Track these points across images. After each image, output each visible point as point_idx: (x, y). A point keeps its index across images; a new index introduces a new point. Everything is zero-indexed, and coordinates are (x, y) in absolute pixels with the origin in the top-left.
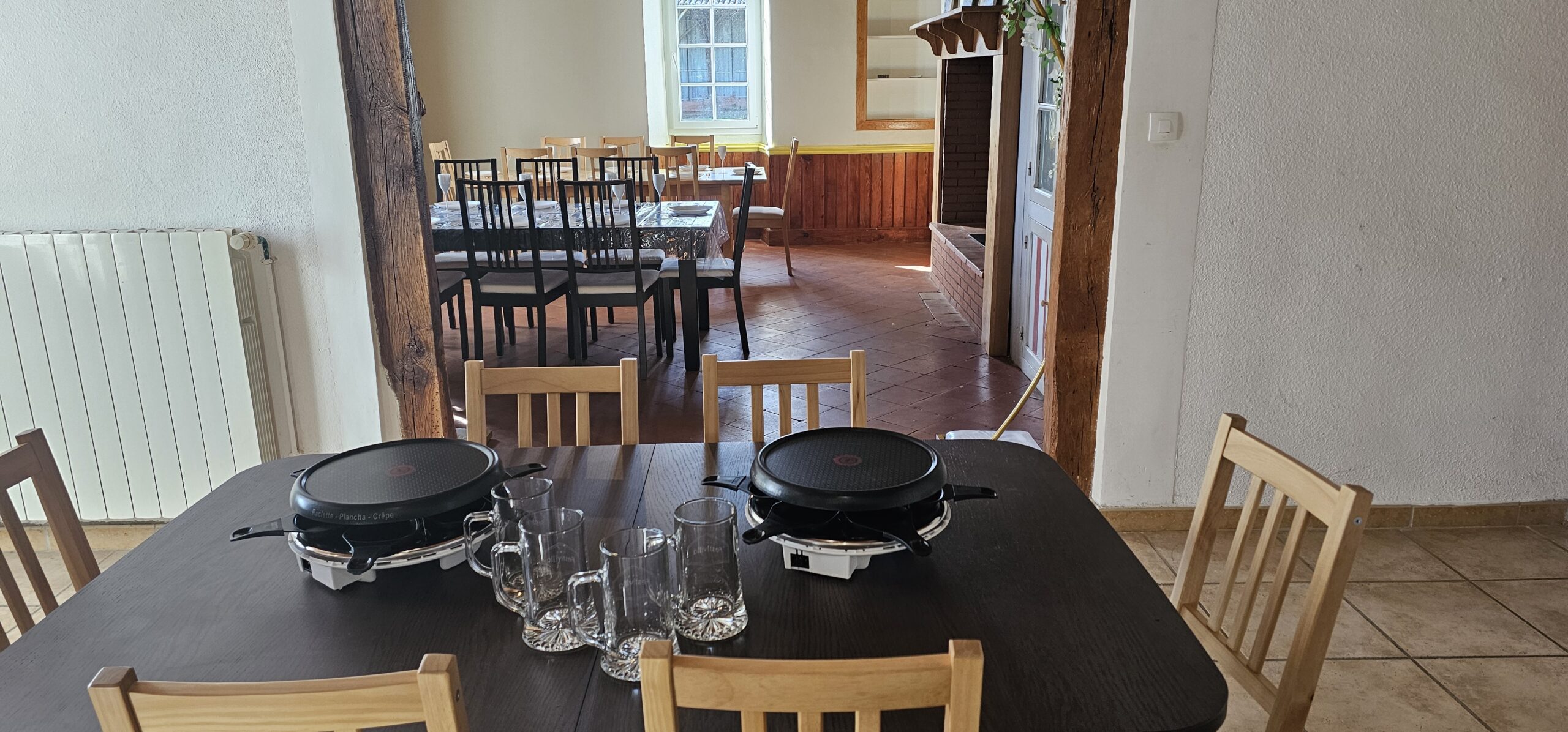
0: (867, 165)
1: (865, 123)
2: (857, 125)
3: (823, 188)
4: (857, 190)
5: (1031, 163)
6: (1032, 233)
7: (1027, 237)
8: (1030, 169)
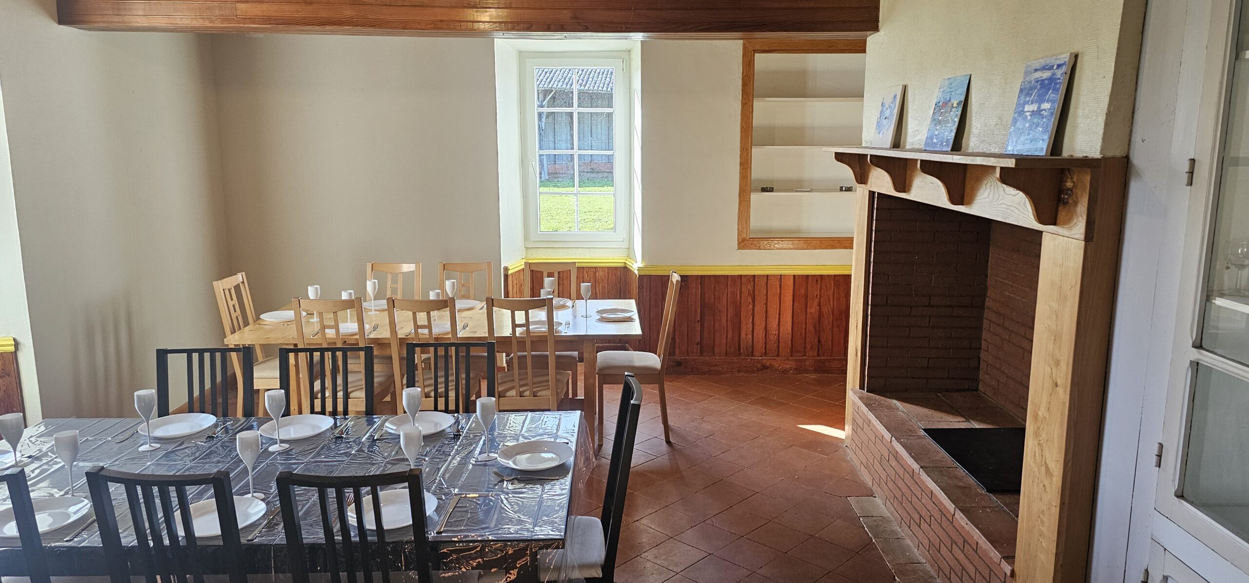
0: (750, 287)
1: (746, 242)
2: (739, 244)
3: (699, 312)
4: (738, 315)
5: (1162, 446)
6: (1167, 576)
7: (1148, 573)
8: (1160, 456)
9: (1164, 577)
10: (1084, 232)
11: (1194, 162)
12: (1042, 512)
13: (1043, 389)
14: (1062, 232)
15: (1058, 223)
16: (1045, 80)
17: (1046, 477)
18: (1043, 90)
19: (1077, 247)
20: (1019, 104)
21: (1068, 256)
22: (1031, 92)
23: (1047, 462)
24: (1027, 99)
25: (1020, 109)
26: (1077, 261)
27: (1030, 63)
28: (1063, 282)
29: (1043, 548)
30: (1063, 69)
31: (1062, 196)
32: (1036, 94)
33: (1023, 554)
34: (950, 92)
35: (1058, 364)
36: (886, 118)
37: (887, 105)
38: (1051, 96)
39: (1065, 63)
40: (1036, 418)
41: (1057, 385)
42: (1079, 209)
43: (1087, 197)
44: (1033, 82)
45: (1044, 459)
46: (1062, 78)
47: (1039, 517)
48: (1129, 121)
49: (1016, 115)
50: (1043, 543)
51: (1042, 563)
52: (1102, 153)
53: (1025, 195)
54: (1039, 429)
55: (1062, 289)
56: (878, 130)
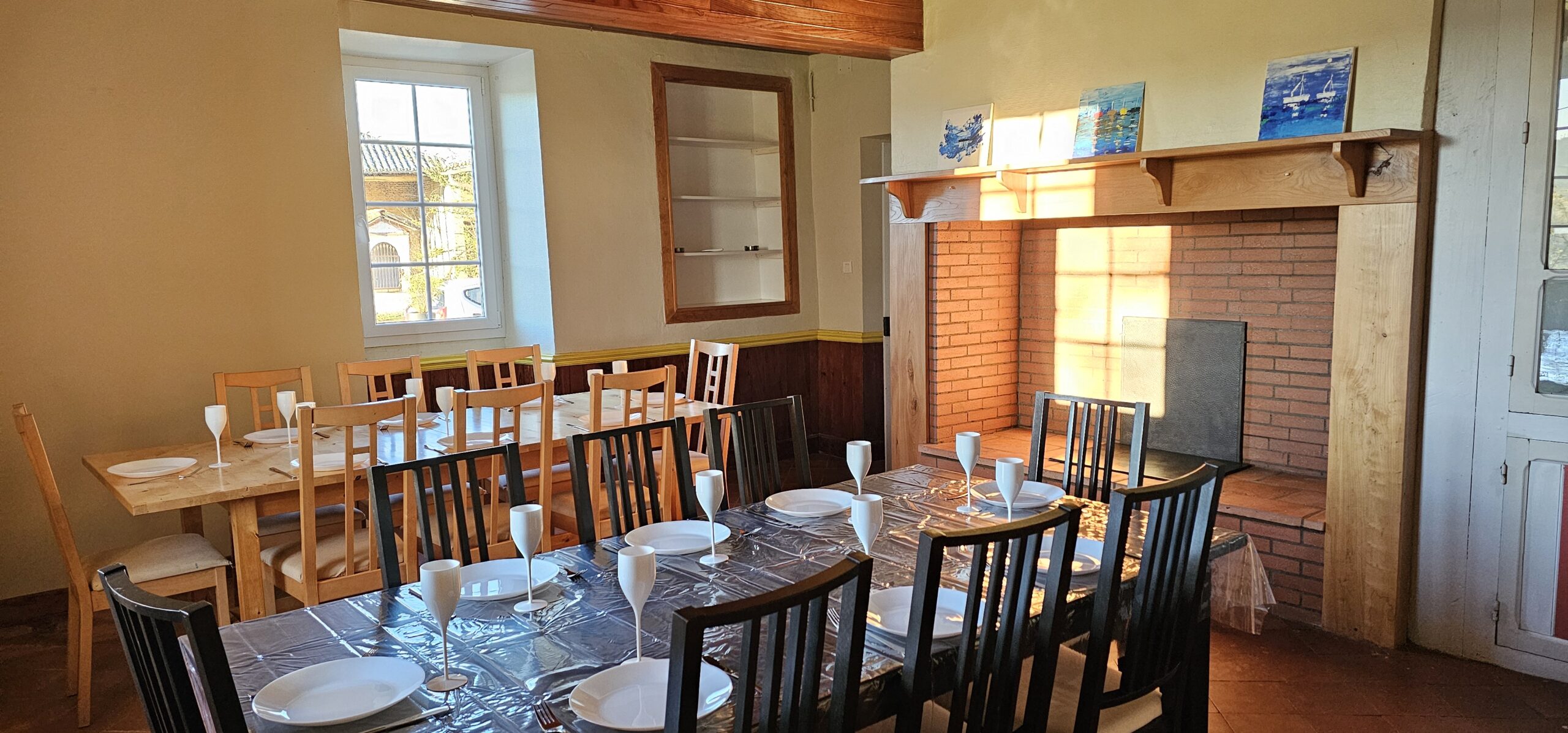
1: (676, 314)
2: (667, 317)
5: (1514, 357)
6: (1534, 460)
7: (1507, 467)
8: (1513, 366)
9: (1530, 462)
10: (1416, 194)
11: (1528, 124)
12: (1372, 455)
13: (1359, 345)
14: (1376, 200)
15: (1367, 194)
16: (1314, 73)
17: (1376, 421)
18: (1314, 82)
19: (1405, 209)
20: (1269, 98)
21: (1390, 219)
22: (1289, 86)
23: (1375, 407)
24: (1285, 92)
25: (1275, 102)
26: (1408, 221)
27: (1276, 61)
28: (1383, 243)
29: (1380, 485)
30: (1347, 61)
31: (1373, 169)
32: (1302, 86)
33: (1341, 504)
34: (1107, 101)
35: (1384, 316)
36: (963, 140)
37: (960, 127)
38: (1333, 86)
39: (1348, 56)
40: (1351, 372)
41: (1385, 336)
42: (1404, 176)
43: (1417, 164)
44: (1291, 77)
45: (1370, 406)
46: (1348, 68)
47: (1369, 460)
48: (1433, 100)
49: (1268, 108)
50: (1378, 482)
51: (1379, 499)
52: (1422, 127)
53: (1346, 170)
54: (1356, 382)
55: (1384, 250)
56: (946, 155)
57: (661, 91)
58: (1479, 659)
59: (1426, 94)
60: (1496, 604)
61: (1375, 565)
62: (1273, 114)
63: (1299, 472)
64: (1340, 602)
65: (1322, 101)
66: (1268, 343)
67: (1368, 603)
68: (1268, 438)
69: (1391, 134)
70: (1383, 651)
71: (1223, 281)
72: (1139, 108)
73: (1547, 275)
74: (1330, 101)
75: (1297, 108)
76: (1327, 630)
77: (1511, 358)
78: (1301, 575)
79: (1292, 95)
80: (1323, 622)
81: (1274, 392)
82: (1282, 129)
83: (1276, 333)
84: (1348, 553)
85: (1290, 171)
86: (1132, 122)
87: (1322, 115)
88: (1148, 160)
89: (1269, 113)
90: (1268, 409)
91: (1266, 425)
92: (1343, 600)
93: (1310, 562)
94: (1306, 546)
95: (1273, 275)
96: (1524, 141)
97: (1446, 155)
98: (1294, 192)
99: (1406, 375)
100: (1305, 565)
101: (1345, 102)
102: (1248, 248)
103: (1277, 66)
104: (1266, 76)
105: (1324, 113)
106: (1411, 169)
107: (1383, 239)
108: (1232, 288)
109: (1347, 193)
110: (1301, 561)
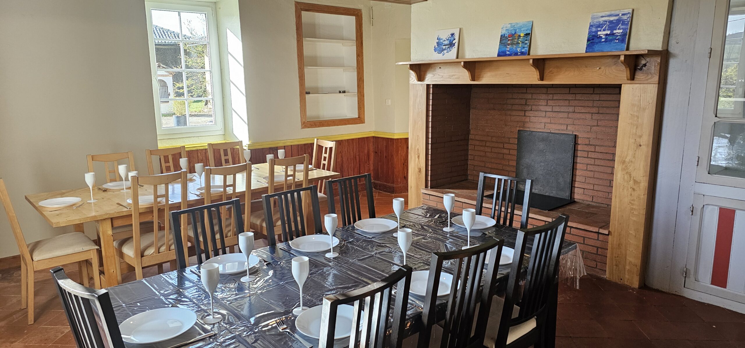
1: (306, 124)
2: (302, 125)
5: (699, 157)
6: (706, 205)
7: (693, 207)
8: (698, 161)
9: (704, 205)
10: (658, 80)
11: (711, 49)
12: (632, 200)
13: (628, 149)
14: (639, 82)
15: (635, 79)
16: (613, 20)
17: (635, 185)
18: (613, 25)
19: (652, 87)
20: (591, 32)
21: (645, 92)
22: (601, 26)
23: (635, 179)
24: (599, 29)
25: (594, 34)
26: (653, 93)
27: (595, 14)
28: (642, 103)
29: (635, 214)
30: (629, 15)
31: (639, 67)
32: (607, 27)
33: (617, 222)
34: (514, 29)
35: (640, 137)
36: (446, 45)
37: (444, 39)
38: (621, 27)
39: (629, 13)
40: (624, 162)
41: (640, 146)
42: (653, 71)
43: (659, 66)
44: (602, 22)
45: (632, 178)
46: (629, 19)
47: (630, 203)
48: (668, 36)
49: (591, 36)
50: (635, 213)
51: (635, 221)
52: (662, 48)
53: (626, 68)
54: (626, 166)
55: (642, 106)
56: (437, 52)
57: (299, 16)
58: (677, 293)
59: (664, 33)
60: (685, 269)
61: (631, 250)
62: (593, 39)
63: (598, 205)
64: (615, 267)
65: (616, 34)
66: (586, 145)
67: (628, 267)
68: (584, 189)
69: (648, 52)
70: (633, 289)
71: (566, 115)
72: (530, 33)
73: (717, 119)
74: (620, 34)
75: (604, 37)
76: (608, 279)
77: (697, 158)
78: (597, 254)
79: (602, 31)
80: (606, 275)
81: (587, 167)
82: (597, 47)
83: (589, 140)
84: (619, 245)
85: (599, 67)
86: (526, 40)
87: (616, 41)
88: (534, 60)
89: (591, 39)
90: (584, 175)
91: (583, 182)
92: (616, 266)
93: (602, 248)
94: (600, 241)
95: (589, 113)
96: (709, 57)
97: (673, 63)
98: (602, 77)
99: (649, 164)
100: (599, 250)
101: (627, 36)
102: (578, 100)
103: (595, 16)
104: (590, 21)
105: (617, 40)
106: (656, 68)
107: (642, 101)
108: (570, 118)
109: (626, 78)
110: (598, 248)
